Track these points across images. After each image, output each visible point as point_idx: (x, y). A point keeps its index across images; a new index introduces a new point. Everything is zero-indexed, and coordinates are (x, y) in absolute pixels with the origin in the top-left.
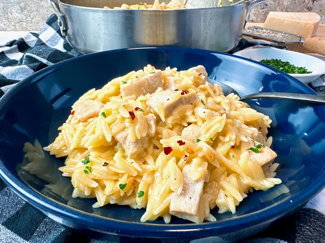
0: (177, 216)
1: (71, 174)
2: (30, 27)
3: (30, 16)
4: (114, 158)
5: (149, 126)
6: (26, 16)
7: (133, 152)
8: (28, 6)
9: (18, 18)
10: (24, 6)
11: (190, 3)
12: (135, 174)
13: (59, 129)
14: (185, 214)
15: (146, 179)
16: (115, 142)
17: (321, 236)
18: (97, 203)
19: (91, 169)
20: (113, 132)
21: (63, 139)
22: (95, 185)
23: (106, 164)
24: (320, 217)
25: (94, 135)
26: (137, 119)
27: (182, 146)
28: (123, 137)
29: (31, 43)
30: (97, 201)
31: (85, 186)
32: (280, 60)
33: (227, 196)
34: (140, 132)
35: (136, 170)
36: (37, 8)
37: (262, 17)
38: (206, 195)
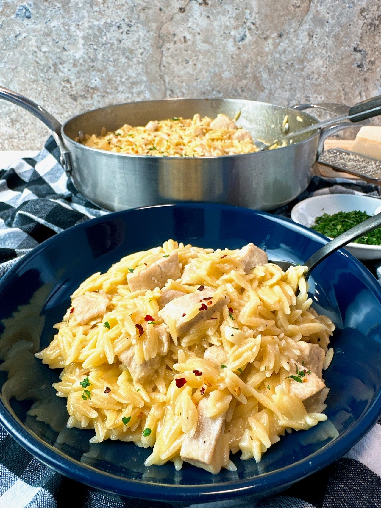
0: (190, 463)
1: (67, 394)
2: (23, 145)
3: (23, 130)
4: (118, 382)
5: (161, 343)
6: (18, 130)
7: (140, 377)
8: (22, 117)
9: (7, 133)
10: (16, 117)
11: (244, 117)
12: (142, 405)
13: (55, 326)
14: (198, 461)
15: (154, 412)
16: (118, 362)
17: (358, 497)
18: (95, 437)
19: (90, 393)
20: (116, 351)
21: (58, 345)
22: (94, 415)
23: (108, 390)
24: (362, 472)
25: (94, 350)
26: (146, 335)
27: (198, 377)
28: (127, 358)
29: (24, 174)
30: (95, 435)
31: (82, 415)
32: (365, 212)
33: (252, 439)
34: (149, 352)
35: (143, 399)
36: (34, 120)
37: (353, 131)
38: (228, 435)
